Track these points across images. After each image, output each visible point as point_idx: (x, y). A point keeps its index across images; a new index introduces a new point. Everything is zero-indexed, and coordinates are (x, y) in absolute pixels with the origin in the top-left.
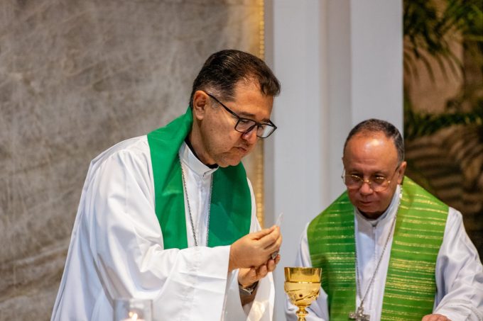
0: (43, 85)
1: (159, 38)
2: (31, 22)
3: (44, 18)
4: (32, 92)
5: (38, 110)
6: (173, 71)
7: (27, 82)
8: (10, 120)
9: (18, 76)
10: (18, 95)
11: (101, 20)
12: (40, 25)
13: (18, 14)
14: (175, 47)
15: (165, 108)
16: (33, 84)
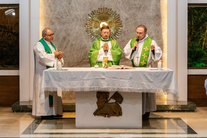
0: (130, 31)
1: (150, 24)
2: (128, 22)
3: (130, 21)
4: (128, 32)
5: (129, 35)
6: (152, 29)
7: (127, 31)
8: (125, 36)
9: (126, 30)
10: (126, 32)
11: (140, 21)
12: (130, 22)
13: (126, 21)
14: (152, 25)
15: (151, 34)
16: (129, 31)
